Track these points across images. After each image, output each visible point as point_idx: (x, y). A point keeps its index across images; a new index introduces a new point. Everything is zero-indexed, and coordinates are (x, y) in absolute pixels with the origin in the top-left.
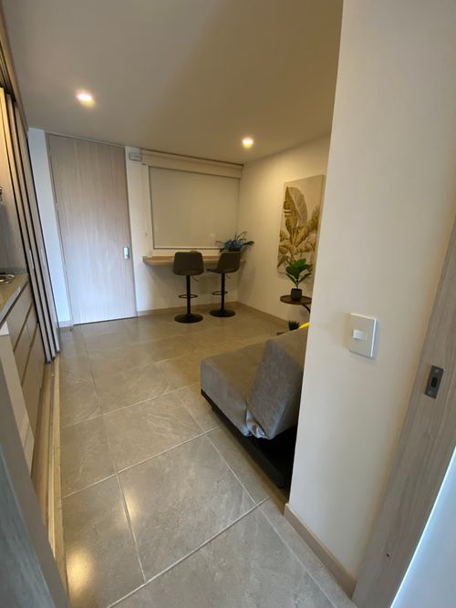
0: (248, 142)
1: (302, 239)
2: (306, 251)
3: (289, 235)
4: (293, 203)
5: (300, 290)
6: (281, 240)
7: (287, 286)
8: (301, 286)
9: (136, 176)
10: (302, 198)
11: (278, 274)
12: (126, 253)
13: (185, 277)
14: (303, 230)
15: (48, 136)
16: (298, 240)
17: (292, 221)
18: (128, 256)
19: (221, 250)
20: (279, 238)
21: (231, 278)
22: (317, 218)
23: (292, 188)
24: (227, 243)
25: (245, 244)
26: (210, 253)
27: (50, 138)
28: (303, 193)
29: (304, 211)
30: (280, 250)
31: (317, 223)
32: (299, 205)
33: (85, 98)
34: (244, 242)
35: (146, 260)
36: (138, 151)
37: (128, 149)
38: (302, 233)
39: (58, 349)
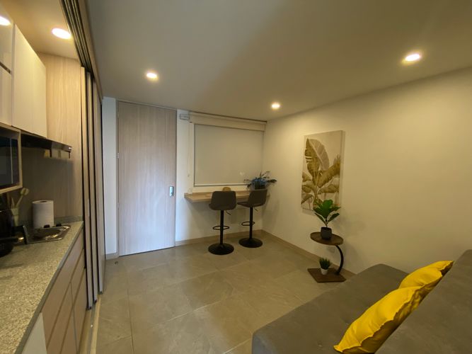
0: (276, 106)
1: (325, 182)
2: (329, 192)
3: (311, 177)
4: (314, 151)
5: (330, 229)
6: (304, 181)
7: (317, 224)
8: (330, 225)
9: (184, 131)
10: (322, 148)
11: (302, 209)
12: (171, 191)
13: (220, 211)
14: (325, 173)
15: (118, 103)
16: (321, 182)
17: (313, 166)
18: (173, 193)
19: (249, 186)
20: (302, 179)
21: (257, 210)
22: (339, 165)
23: (312, 140)
24: (253, 181)
25: (268, 181)
26: (240, 189)
27: (120, 104)
28: (322, 144)
29: (326, 158)
30: (303, 189)
31: (339, 169)
32: (320, 153)
33: (152, 76)
34: (267, 179)
35: (187, 196)
36: (186, 112)
37: (179, 112)
38: (324, 177)
39: (101, 290)
